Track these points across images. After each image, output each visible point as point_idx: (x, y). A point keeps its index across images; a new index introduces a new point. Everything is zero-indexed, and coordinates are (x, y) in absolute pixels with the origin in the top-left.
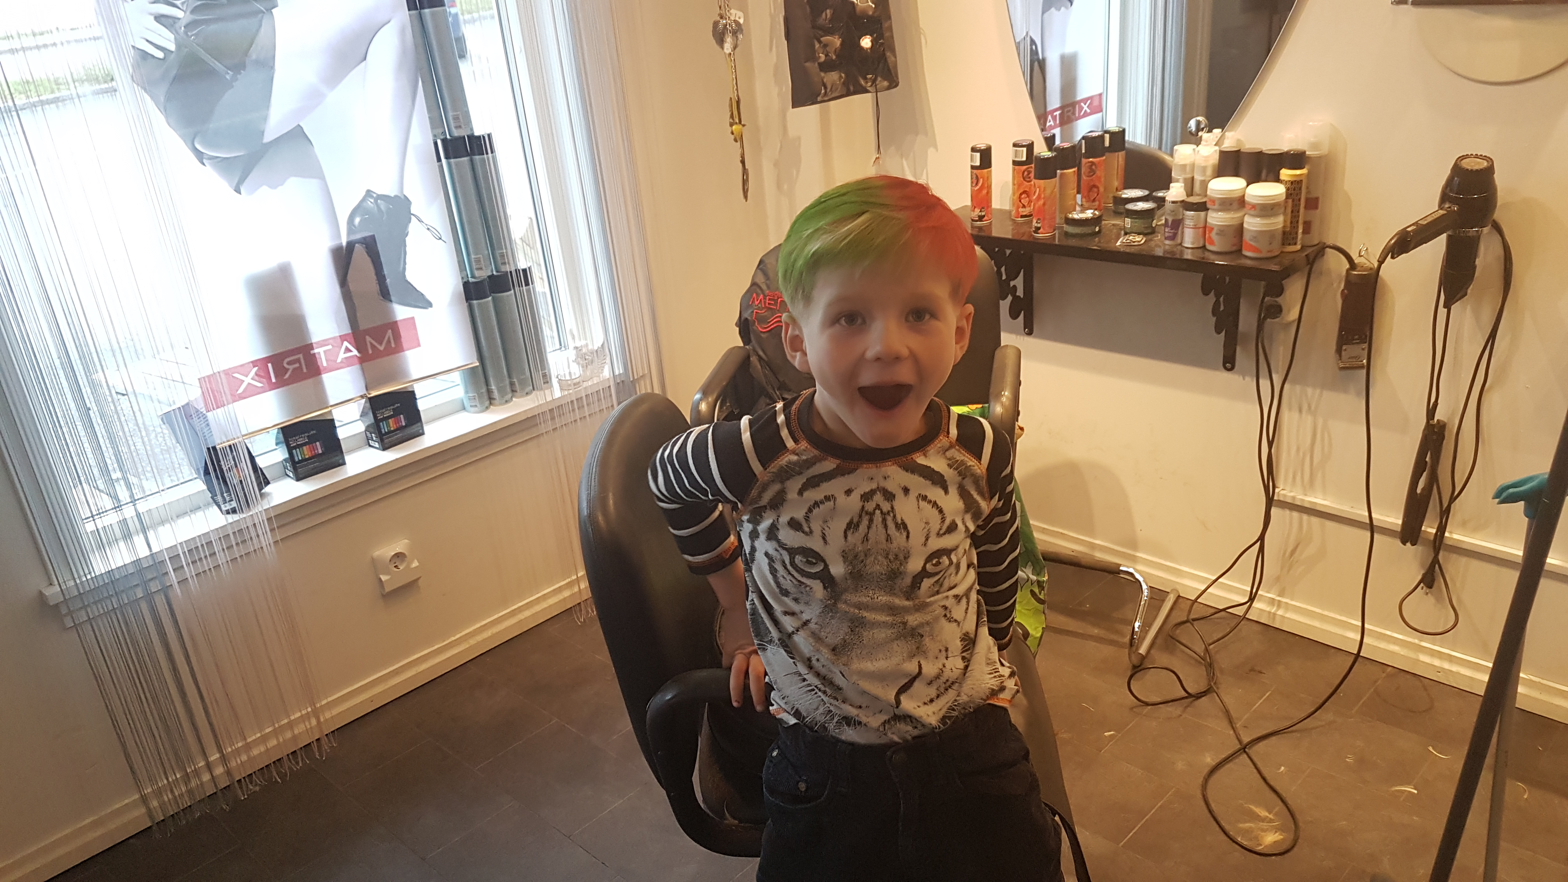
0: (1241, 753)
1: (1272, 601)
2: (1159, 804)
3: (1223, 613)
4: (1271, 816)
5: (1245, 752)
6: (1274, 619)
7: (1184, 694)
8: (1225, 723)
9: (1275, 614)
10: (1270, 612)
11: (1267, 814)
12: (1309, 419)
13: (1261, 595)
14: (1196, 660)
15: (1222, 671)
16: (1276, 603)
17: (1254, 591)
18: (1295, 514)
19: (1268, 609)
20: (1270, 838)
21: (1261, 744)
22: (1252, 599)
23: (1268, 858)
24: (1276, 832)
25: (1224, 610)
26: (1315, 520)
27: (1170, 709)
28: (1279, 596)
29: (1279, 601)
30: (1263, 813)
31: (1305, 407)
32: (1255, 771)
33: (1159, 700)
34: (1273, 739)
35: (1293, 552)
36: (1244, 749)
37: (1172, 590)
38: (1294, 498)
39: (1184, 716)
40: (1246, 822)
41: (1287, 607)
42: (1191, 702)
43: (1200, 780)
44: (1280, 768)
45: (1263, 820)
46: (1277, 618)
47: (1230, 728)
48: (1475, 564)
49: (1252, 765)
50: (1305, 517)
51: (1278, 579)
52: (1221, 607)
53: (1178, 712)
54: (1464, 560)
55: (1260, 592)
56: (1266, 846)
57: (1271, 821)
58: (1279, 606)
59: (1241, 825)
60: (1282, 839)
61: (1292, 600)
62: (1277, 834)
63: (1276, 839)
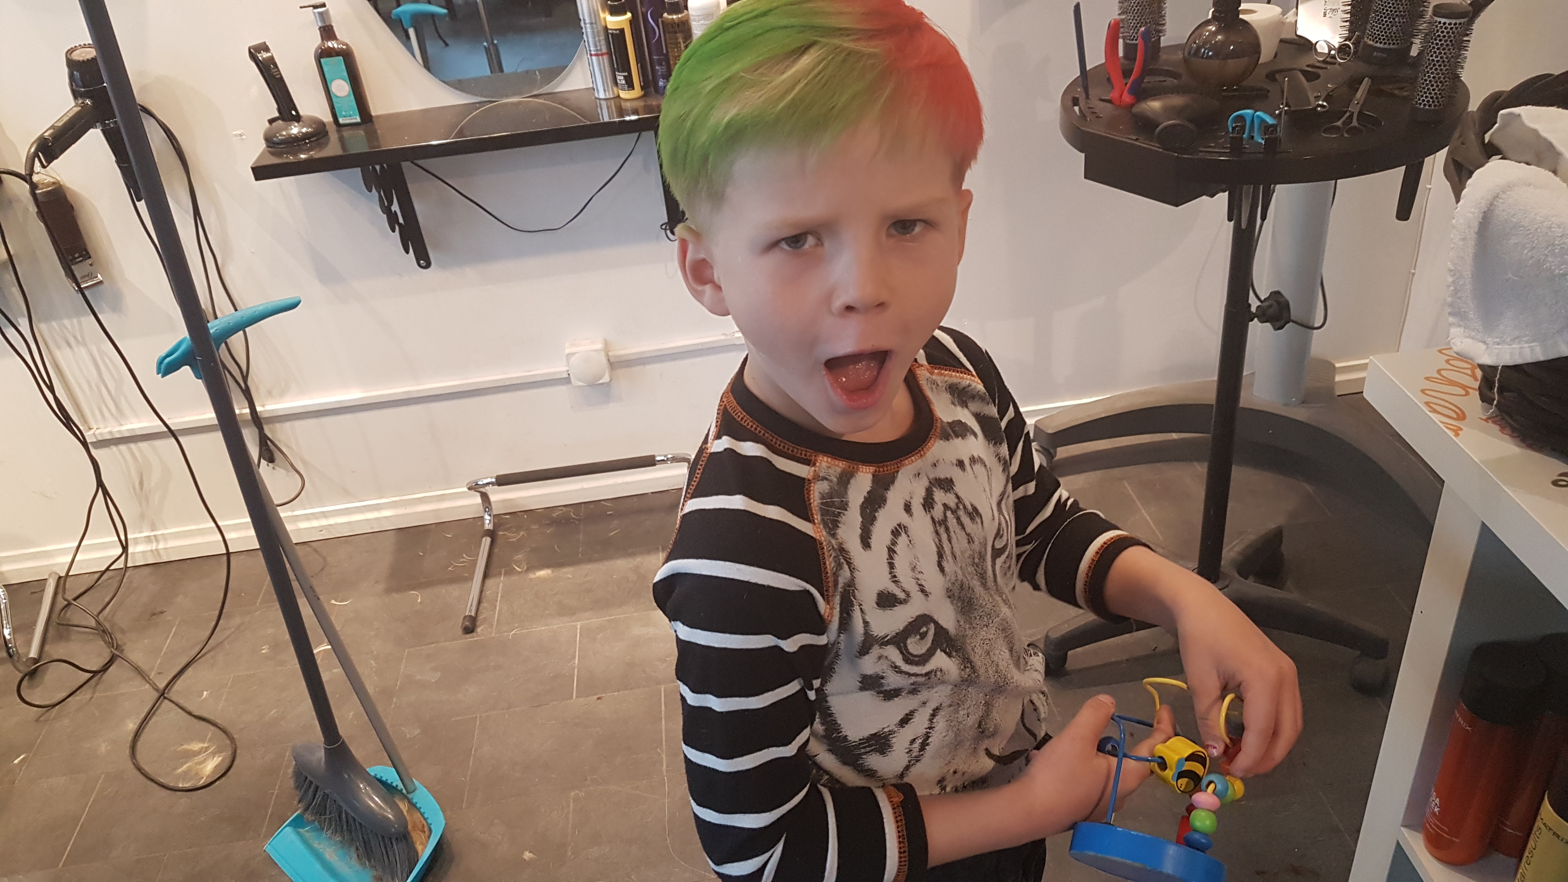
0: (162, 701)
1: (148, 539)
2: (92, 799)
3: (108, 574)
4: (206, 745)
5: (165, 698)
6: (159, 554)
7: (89, 675)
8: (138, 681)
9: (157, 550)
10: (152, 551)
11: (201, 745)
12: (83, 351)
13: (135, 539)
14: (91, 633)
15: (123, 631)
16: (153, 538)
17: (123, 538)
18: (123, 447)
19: (149, 548)
20: (210, 766)
21: (179, 682)
22: (125, 548)
23: (213, 786)
24: (214, 757)
25: (107, 569)
26: (144, 445)
27: (77, 698)
28: (153, 531)
29: (155, 536)
30: (196, 746)
31: (72, 341)
32: (180, 710)
33: (64, 695)
34: (190, 671)
35: (141, 483)
36: (163, 695)
37: (50, 575)
38: (111, 433)
39: (95, 696)
40: (182, 765)
41: (165, 537)
42: (100, 679)
43: (127, 752)
44: (203, 695)
45: (199, 752)
46: (162, 552)
47: (144, 682)
48: (298, 424)
49: (176, 707)
50: (132, 446)
51: (142, 516)
52: (103, 569)
53: (88, 696)
54: (287, 425)
55: (129, 536)
56: (208, 777)
57: (207, 749)
58: (157, 541)
59: (180, 770)
60: (222, 760)
61: (166, 528)
62: (215, 759)
63: (217, 763)
